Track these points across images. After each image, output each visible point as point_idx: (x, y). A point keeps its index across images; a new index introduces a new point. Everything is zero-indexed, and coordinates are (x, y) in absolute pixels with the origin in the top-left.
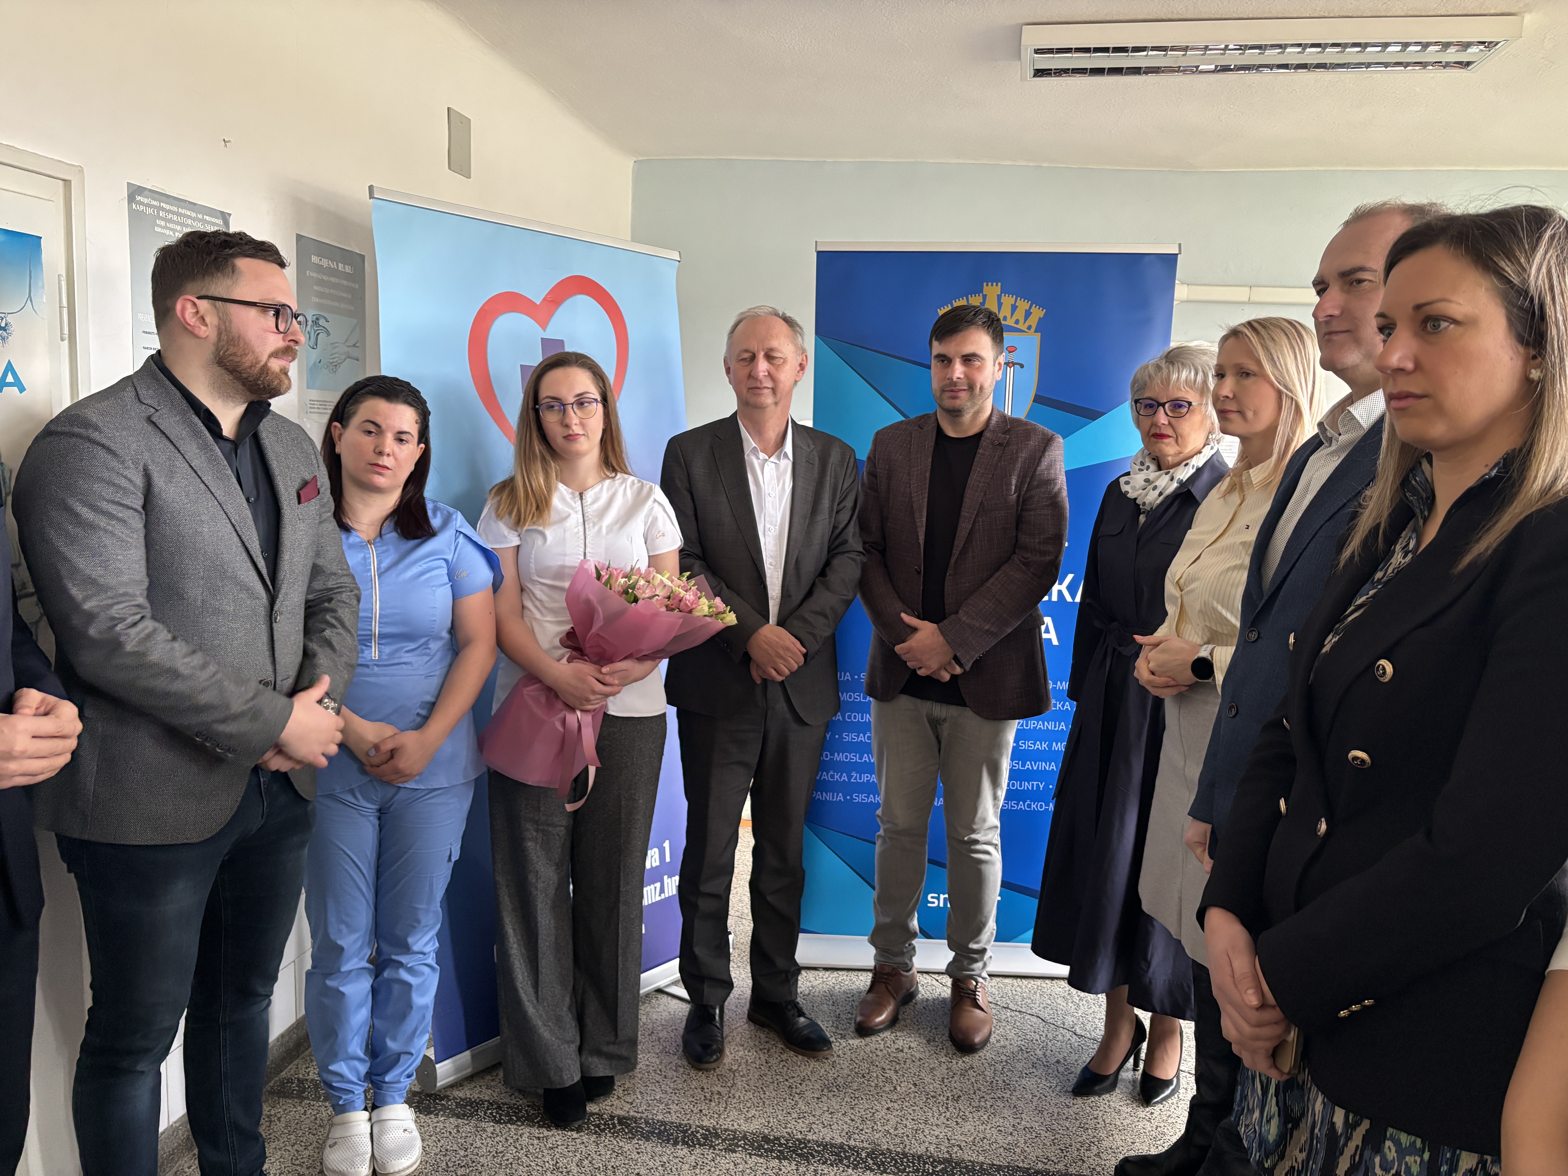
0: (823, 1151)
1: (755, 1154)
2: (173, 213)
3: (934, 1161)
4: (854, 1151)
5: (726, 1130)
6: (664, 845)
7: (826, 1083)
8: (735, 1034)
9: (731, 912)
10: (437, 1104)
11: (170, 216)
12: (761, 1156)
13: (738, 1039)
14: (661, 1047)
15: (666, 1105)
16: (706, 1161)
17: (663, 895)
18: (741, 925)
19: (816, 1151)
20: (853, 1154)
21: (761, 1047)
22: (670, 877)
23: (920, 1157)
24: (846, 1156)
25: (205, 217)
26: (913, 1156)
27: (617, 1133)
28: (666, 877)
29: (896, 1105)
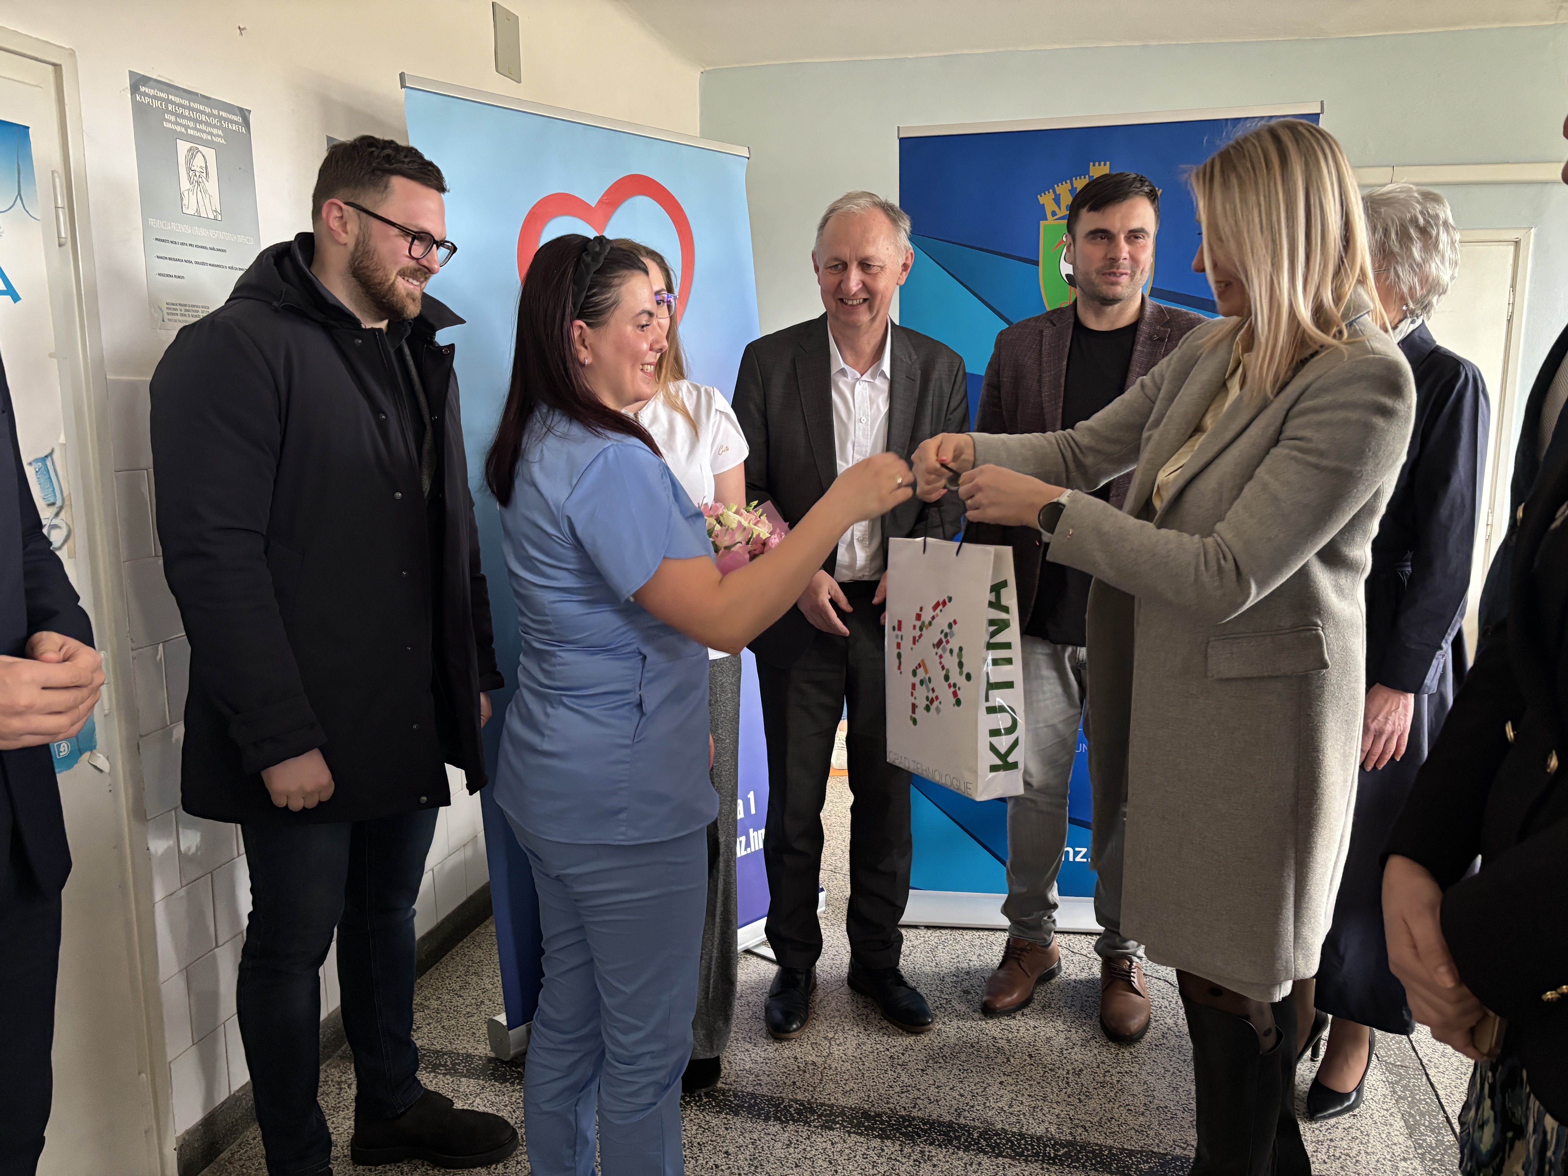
0: (930, 1129)
1: (854, 1132)
2: (184, 107)
3: (1056, 1143)
4: (965, 1130)
5: (822, 1104)
6: (749, 796)
7: (931, 1052)
8: (830, 999)
9: (823, 865)
10: (514, 1071)
11: (181, 110)
12: (861, 1134)
13: (833, 1004)
14: (751, 1013)
15: (757, 1076)
16: (800, 1139)
17: (749, 850)
18: (834, 880)
19: (922, 1130)
20: (964, 1134)
21: (859, 1012)
22: (756, 830)
23: (1039, 1138)
24: (955, 1136)
25: (221, 113)
26: (1032, 1138)
27: (704, 1106)
28: (751, 830)
29: (1010, 1079)
